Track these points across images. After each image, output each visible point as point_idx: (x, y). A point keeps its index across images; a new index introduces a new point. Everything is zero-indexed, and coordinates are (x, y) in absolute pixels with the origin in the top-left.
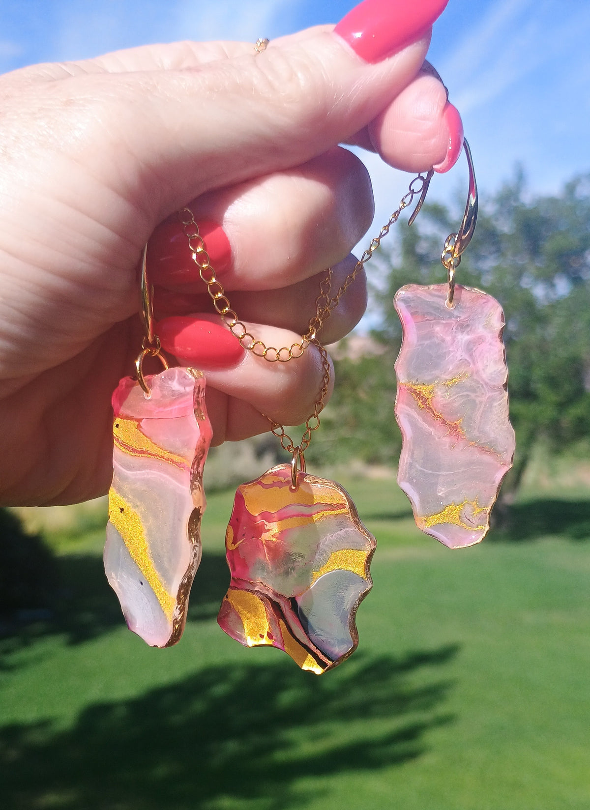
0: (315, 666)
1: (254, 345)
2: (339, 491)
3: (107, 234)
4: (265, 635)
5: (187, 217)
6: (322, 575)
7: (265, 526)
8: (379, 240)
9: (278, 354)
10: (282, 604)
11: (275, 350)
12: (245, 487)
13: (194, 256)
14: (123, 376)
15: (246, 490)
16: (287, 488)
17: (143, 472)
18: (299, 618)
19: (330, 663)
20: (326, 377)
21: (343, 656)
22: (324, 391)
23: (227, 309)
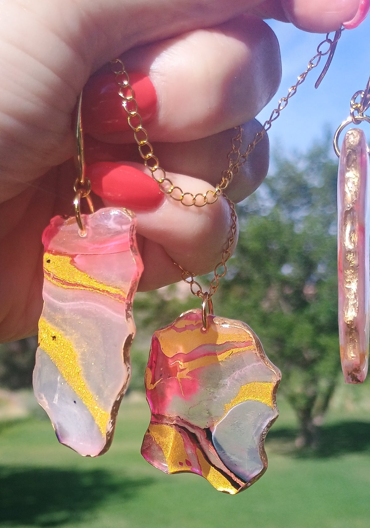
0: (230, 487)
1: (172, 190)
2: (246, 330)
3: (51, 76)
4: (184, 463)
5: (118, 67)
6: (233, 407)
7: (180, 366)
8: (287, 99)
9: (194, 199)
10: (198, 435)
11: (192, 195)
12: (160, 332)
13: (124, 104)
14: (53, 216)
15: (161, 335)
16: (198, 330)
17: (78, 303)
18: (213, 446)
19: (242, 484)
20: (234, 228)
21: (254, 477)
22: (231, 240)
23: (150, 155)
